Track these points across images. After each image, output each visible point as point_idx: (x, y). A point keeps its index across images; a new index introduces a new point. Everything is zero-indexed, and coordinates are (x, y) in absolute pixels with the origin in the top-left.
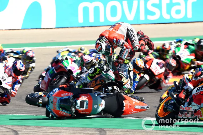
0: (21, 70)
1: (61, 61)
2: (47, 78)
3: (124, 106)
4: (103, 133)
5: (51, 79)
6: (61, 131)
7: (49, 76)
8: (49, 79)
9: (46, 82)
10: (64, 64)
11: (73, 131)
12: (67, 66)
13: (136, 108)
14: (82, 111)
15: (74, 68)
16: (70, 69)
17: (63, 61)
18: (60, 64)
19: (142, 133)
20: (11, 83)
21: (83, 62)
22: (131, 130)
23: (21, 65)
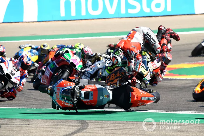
0: (28, 64)
1: (63, 54)
2: (48, 72)
3: (131, 98)
4: (85, 125)
5: (52, 73)
6: (44, 123)
7: (50, 71)
8: (50, 73)
9: (47, 77)
10: (65, 57)
11: (56, 123)
12: (69, 59)
13: (142, 99)
14: (87, 102)
15: (76, 60)
16: (72, 61)
17: (64, 54)
18: (62, 58)
19: (123, 124)
20: (19, 78)
21: (84, 55)
22: (113, 122)
23: (28, 59)
